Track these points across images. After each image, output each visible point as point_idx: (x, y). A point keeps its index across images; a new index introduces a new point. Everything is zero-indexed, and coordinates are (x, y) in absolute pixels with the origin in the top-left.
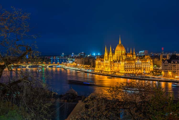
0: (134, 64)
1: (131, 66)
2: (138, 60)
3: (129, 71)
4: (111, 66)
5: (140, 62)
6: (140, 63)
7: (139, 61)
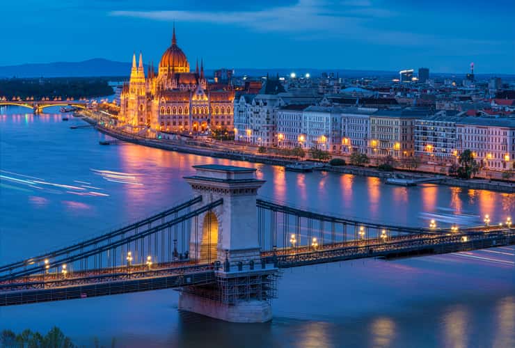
0: (188, 106)
1: (180, 111)
2: (200, 95)
3: (174, 124)
4: (141, 109)
5: (207, 99)
6: (207, 103)
7: (202, 98)
